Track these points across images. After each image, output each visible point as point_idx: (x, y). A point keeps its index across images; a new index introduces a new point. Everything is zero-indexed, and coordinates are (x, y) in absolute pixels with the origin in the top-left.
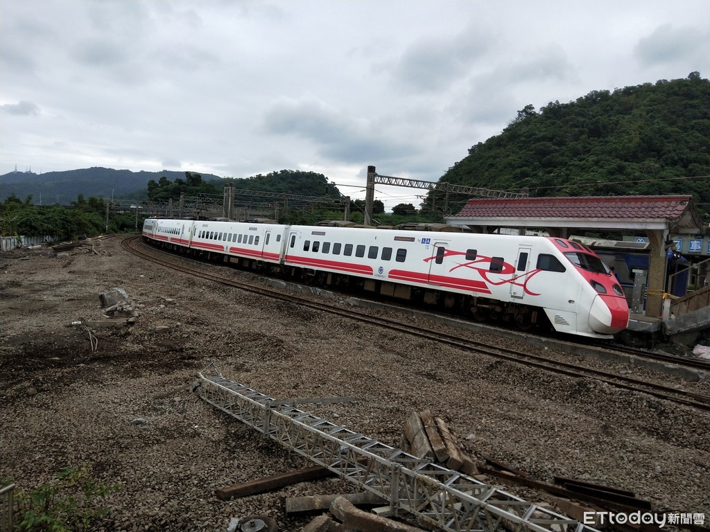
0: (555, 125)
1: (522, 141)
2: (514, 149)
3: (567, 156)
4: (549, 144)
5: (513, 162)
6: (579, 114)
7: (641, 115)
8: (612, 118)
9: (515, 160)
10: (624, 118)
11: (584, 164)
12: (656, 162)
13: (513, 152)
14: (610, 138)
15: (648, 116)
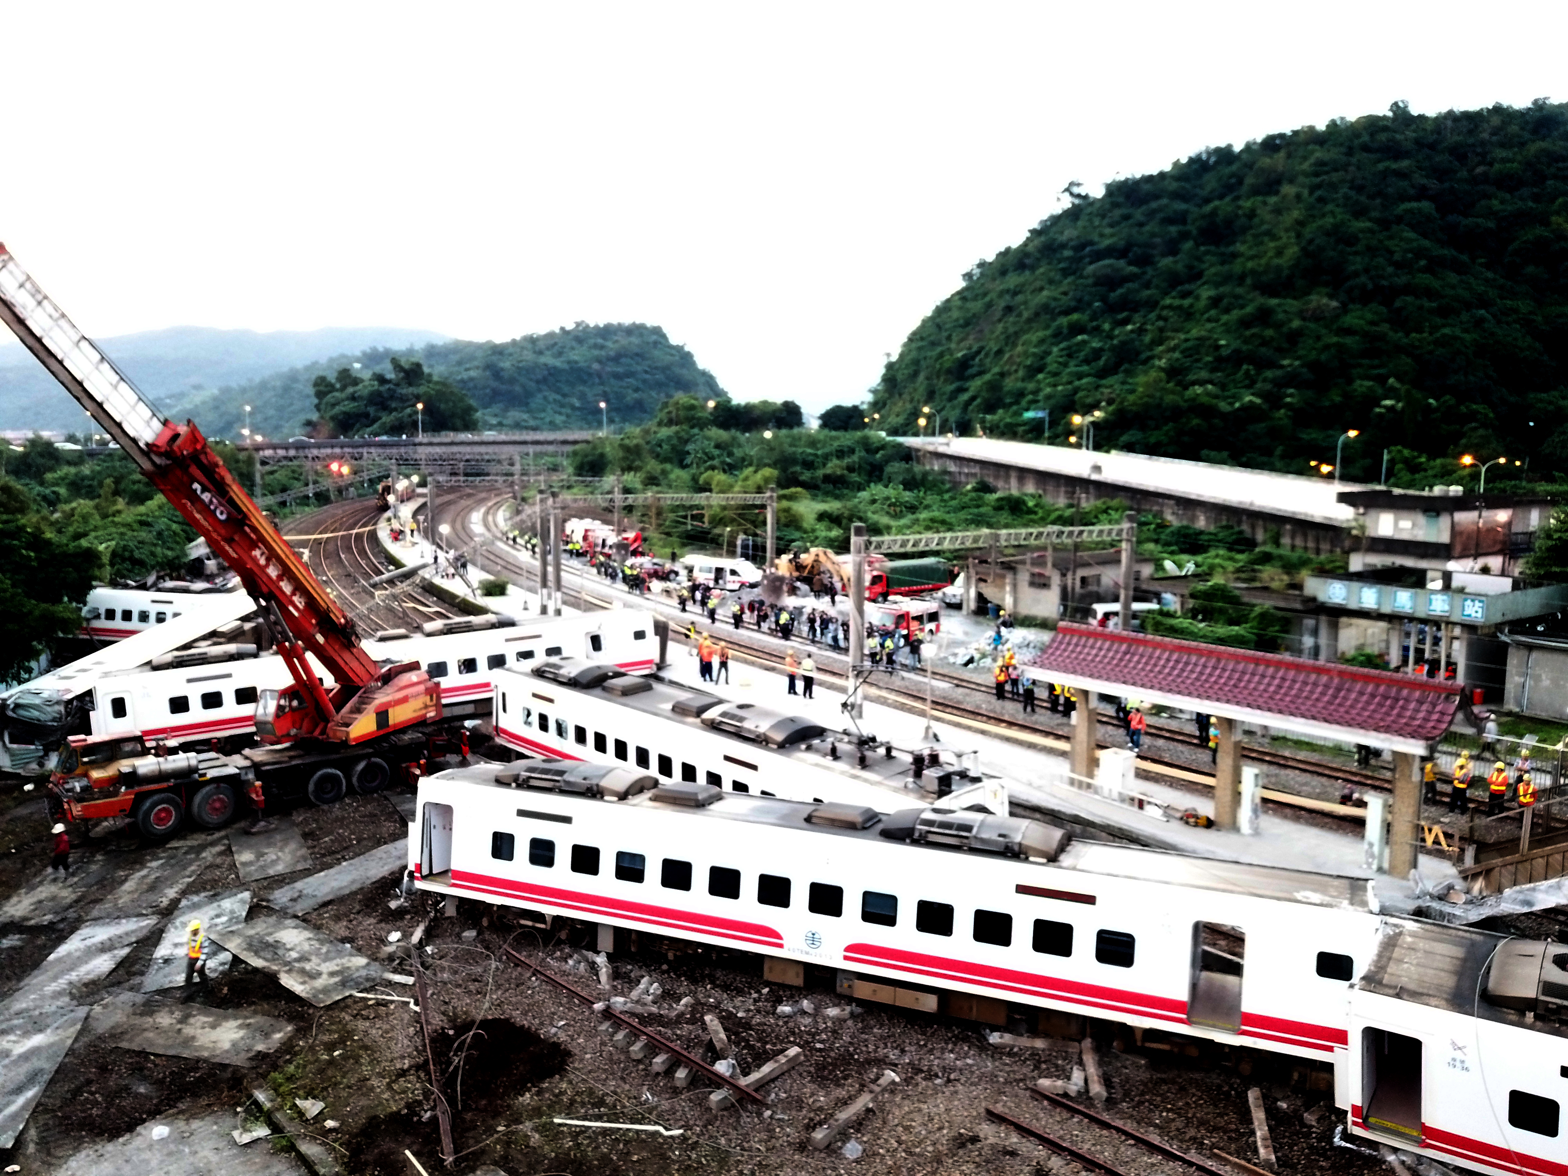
0: (1131, 221)
1: (1068, 258)
2: (1052, 274)
3: (1157, 287)
4: (1122, 263)
5: (1053, 304)
6: (1177, 196)
7: (1298, 197)
8: (1241, 203)
9: (1055, 299)
10: (1265, 203)
11: (1191, 306)
12: (1331, 297)
13: (1051, 282)
14: (1240, 247)
15: (1312, 200)
